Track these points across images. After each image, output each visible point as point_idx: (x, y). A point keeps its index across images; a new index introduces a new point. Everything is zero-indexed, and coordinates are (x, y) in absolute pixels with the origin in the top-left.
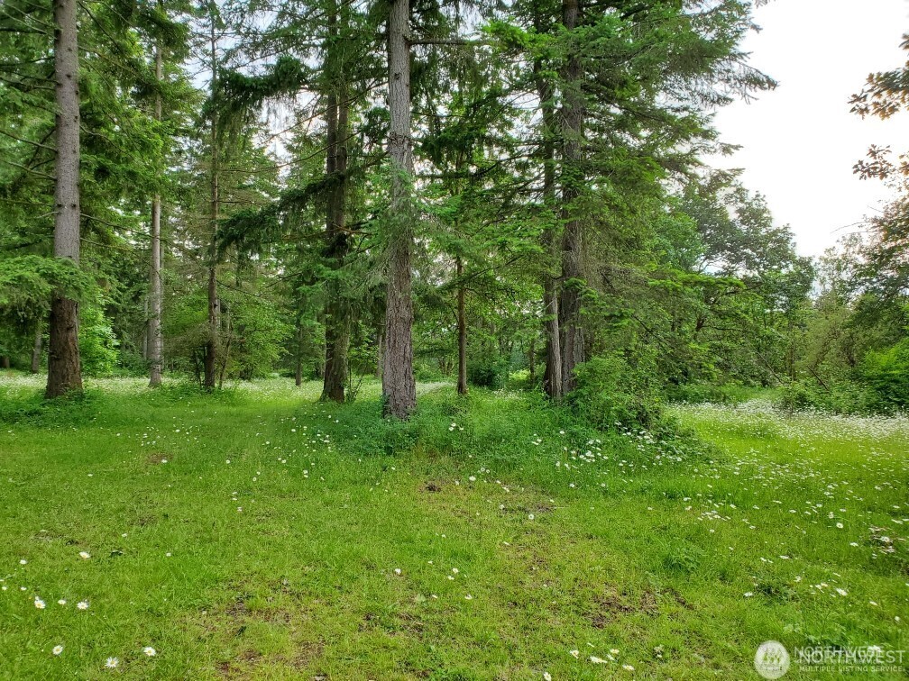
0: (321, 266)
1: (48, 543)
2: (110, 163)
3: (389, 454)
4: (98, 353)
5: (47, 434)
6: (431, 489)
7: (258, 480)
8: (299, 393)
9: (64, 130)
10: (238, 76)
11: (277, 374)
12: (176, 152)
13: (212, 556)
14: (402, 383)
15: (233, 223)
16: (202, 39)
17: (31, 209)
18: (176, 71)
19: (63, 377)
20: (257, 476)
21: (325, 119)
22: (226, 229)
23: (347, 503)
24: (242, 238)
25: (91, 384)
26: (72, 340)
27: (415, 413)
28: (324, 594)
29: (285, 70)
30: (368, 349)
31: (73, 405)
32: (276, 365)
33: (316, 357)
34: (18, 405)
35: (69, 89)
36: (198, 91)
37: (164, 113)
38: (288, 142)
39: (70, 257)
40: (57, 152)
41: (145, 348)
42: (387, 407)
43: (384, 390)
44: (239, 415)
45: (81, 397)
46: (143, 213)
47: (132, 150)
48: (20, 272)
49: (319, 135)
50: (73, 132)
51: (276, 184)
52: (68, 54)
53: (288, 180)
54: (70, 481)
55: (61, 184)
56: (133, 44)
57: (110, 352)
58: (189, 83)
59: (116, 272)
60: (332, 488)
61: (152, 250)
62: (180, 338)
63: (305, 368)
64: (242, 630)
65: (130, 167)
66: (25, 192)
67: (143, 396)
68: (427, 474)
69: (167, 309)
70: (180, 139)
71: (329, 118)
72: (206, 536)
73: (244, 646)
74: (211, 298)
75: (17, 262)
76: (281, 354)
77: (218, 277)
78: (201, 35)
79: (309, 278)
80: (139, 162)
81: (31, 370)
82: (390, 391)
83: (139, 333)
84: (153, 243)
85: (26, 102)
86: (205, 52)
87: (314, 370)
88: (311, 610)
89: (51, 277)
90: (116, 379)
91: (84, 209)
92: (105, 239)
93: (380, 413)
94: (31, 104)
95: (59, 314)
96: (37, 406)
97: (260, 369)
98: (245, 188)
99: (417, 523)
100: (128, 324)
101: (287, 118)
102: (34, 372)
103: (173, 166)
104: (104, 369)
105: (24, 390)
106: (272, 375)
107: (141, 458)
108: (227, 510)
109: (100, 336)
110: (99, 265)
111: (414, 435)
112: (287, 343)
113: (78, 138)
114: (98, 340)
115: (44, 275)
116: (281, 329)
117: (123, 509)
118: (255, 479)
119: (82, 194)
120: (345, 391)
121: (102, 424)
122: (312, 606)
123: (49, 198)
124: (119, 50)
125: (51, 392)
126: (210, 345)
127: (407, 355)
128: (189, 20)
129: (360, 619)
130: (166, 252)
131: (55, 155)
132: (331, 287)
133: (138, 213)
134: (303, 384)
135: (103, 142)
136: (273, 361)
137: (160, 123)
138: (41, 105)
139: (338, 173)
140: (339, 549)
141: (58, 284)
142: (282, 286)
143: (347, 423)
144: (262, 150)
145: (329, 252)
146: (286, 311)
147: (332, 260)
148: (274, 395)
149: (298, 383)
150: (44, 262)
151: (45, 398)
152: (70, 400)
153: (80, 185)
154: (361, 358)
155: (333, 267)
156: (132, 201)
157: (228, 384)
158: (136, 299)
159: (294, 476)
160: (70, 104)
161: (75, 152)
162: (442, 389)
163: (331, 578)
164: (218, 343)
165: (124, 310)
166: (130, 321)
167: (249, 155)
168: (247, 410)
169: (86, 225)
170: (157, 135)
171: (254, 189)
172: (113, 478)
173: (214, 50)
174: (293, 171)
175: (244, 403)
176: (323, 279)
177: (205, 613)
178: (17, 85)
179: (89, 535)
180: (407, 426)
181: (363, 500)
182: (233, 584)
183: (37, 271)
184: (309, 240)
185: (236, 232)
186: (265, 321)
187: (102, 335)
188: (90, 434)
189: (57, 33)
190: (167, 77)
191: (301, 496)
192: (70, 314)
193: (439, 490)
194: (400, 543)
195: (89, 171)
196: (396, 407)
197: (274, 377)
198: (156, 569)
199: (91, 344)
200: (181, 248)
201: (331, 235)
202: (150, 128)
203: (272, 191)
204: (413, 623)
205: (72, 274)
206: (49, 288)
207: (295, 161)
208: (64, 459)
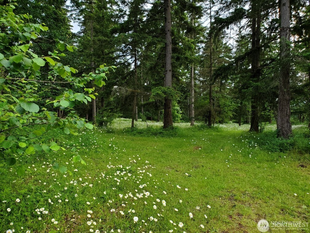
0: (251, 81)
1: (171, 170)
2: (180, 55)
3: (281, 152)
4: (176, 115)
5: (165, 139)
6: (302, 166)
7: (231, 157)
8: (241, 128)
9: (168, 47)
10: (221, 19)
11: (231, 122)
12: (198, 49)
13: (220, 180)
14: (286, 125)
15: (219, 69)
16: (206, 9)
17: (158, 73)
18: (197, 22)
19: (168, 123)
20: (231, 156)
21: (251, 28)
22: (216, 72)
23: (266, 168)
24: (222, 74)
25: (175, 125)
26: (170, 111)
27: (292, 136)
28: (263, 198)
29: (238, 13)
30: (269, 112)
31: (171, 131)
32: (231, 119)
33: (246, 115)
34: (157, 130)
35: (169, 34)
36: (205, 27)
37: (194, 36)
38: (236, 39)
39: (169, 86)
40: (166, 55)
41: (188, 114)
42: (279, 133)
43: (278, 127)
44: (220, 135)
45: (173, 128)
46: (188, 70)
47: (186, 50)
48: (157, 92)
49: (248, 34)
50: (170, 47)
51: (231, 55)
52: (168, 24)
53: (235, 53)
54: (173, 153)
55: (167, 64)
56: (185, 16)
57: (179, 115)
58: (202, 25)
59: (180, 90)
60: (260, 162)
61: (191, 82)
62: (200, 110)
63: (242, 120)
64: (235, 206)
65: (186, 56)
66: (157, 68)
67: (189, 128)
68: (299, 160)
69: (196, 101)
70: (199, 44)
71: (253, 27)
72: (217, 174)
73: (236, 211)
74: (210, 96)
75: (156, 89)
76: (233, 115)
77: (213, 89)
78: (206, 8)
79: (246, 86)
80: (188, 54)
81: (157, 121)
82: (280, 128)
83: (187, 109)
84: (191, 80)
85: (158, 41)
86: (207, 13)
87: (246, 120)
88: (259, 204)
89: (165, 93)
90: (181, 123)
91: (173, 71)
92: (178, 80)
93: (276, 136)
94: (159, 41)
95: (167, 104)
96: (161, 131)
97: (226, 120)
98: (221, 57)
99: (298, 178)
100: (183, 106)
101: (236, 30)
102: (158, 121)
103: (197, 54)
104: (178, 120)
105: (157, 126)
106: (230, 122)
107: (192, 147)
108: (222, 166)
109: (176, 110)
110: (175, 88)
111: (292, 145)
112: (236, 111)
113: (171, 49)
114: (176, 111)
115: (163, 92)
116: (234, 106)
117: (189, 163)
118: (230, 157)
119: (172, 67)
120: (259, 128)
121: (179, 137)
122: (258, 202)
123: (163, 69)
124: (182, 19)
125: (165, 127)
126: (210, 112)
127: (288, 113)
128: (202, 4)
129: (279, 210)
130: (195, 82)
131: (165, 56)
132: (255, 89)
133: (186, 70)
134: (241, 125)
135: (178, 49)
136: (230, 117)
137: (193, 40)
138: (162, 41)
139: (257, 47)
140: (266, 184)
141: (167, 95)
142: (235, 90)
143: (262, 139)
144: (226, 44)
145: (254, 76)
146: (235, 99)
147: (255, 79)
148: (232, 129)
149: (240, 125)
150: (163, 88)
151: (163, 128)
152: (170, 129)
153: (172, 64)
154: (265, 115)
155: (256, 81)
156: (185, 67)
157: (216, 125)
158: (186, 98)
159: (244, 156)
160: (169, 39)
161: (170, 54)
162: (301, 127)
163: (265, 194)
164: (212, 111)
165: (182, 102)
166: (184, 105)
167: (222, 46)
168: (223, 134)
169: (173, 76)
170: (192, 44)
171: (224, 57)
172: (185, 153)
173: (210, 12)
174: (237, 49)
175: (222, 131)
176: (252, 86)
177: (221, 198)
178: (155, 36)
179: (181, 169)
180: (289, 141)
181: (273, 167)
182: (229, 190)
183: (161, 91)
184: (246, 73)
185: (220, 73)
186: (228, 103)
187: (177, 110)
188: (176, 139)
189: (166, 18)
190: (195, 25)
191: (248, 164)
192: (169, 103)
193: (306, 167)
194: (292, 185)
195: (174, 59)
196: (283, 134)
197: (230, 123)
198: (203, 182)
199: (174, 113)
200: (199, 80)
201: (253, 71)
202: (190, 42)
203: (230, 57)
204: (303, 215)
205: (170, 91)
206: (164, 96)
207: (238, 46)
208: (170, 146)
